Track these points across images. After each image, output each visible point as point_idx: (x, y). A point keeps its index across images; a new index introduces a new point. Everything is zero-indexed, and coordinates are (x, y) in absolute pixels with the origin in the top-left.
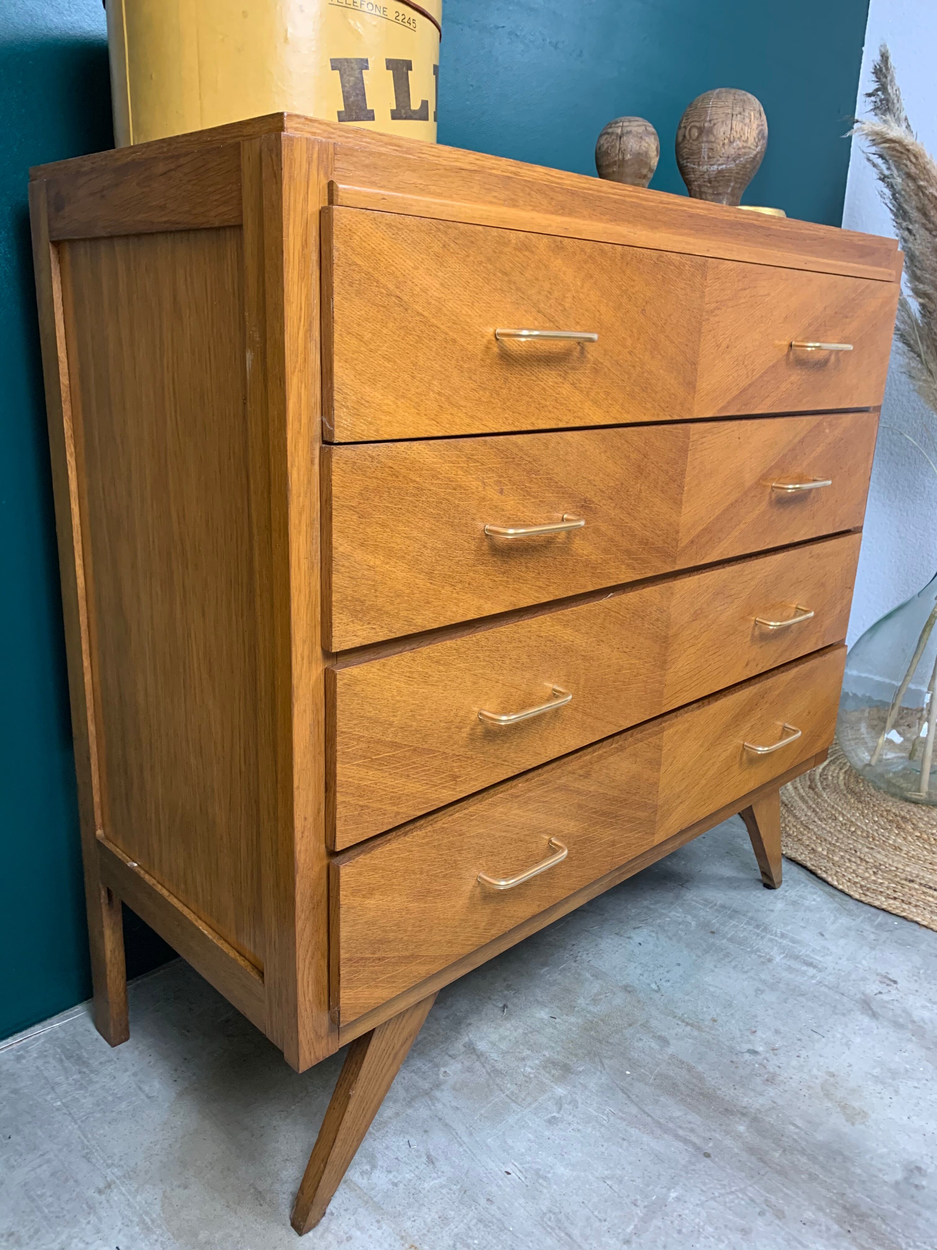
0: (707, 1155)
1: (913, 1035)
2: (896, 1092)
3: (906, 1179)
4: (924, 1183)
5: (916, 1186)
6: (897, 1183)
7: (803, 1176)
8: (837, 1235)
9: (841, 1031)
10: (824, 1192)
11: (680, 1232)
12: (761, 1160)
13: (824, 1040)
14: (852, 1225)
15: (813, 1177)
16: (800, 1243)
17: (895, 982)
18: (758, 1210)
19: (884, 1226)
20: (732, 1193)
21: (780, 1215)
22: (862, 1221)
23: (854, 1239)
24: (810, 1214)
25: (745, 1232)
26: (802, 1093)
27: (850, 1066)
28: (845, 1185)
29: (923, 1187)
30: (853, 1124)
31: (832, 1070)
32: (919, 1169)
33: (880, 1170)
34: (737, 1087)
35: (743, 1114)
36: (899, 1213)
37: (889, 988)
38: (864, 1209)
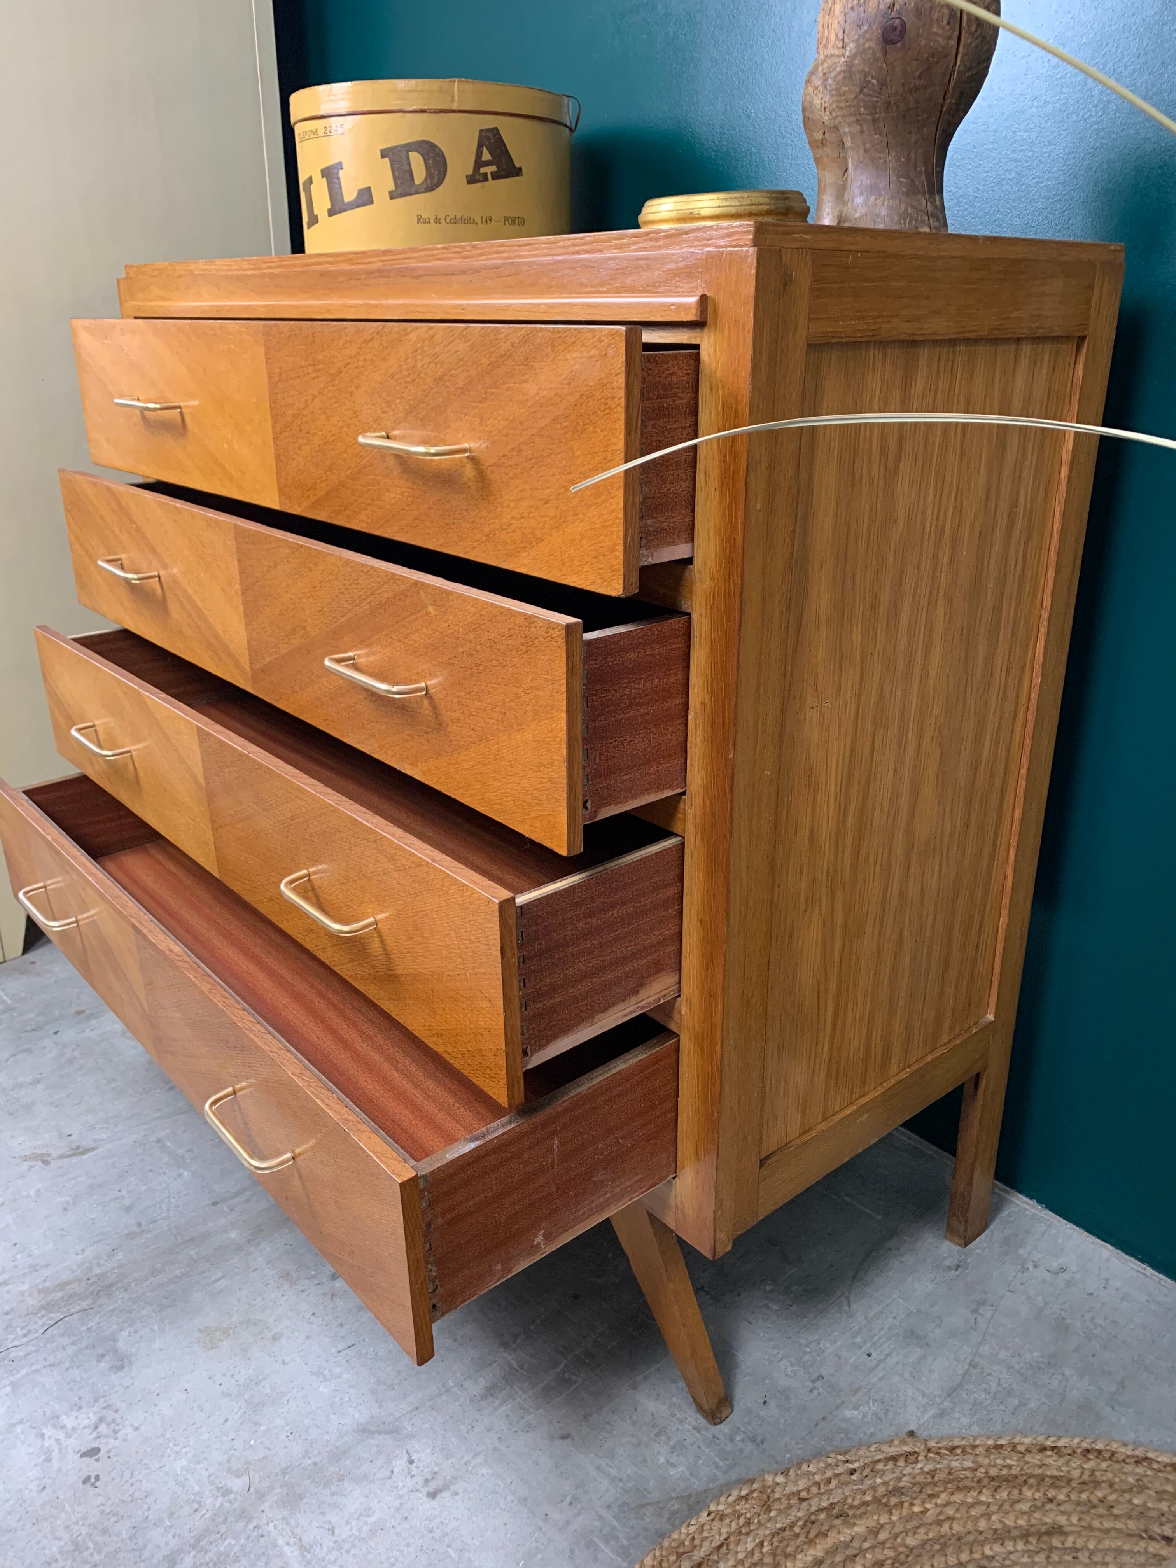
0: (215, 1204)
1: (315, 1464)
2: (225, 1395)
3: (116, 1351)
4: (103, 1364)
5: (103, 1356)
6: (115, 1340)
7: (159, 1265)
8: (90, 1269)
9: (345, 1376)
10: (136, 1275)
11: (151, 1171)
12: (192, 1239)
13: (334, 1350)
14: (93, 1284)
15: (154, 1272)
16: (98, 1241)
17: (433, 1495)
18: (143, 1223)
19: (78, 1308)
20: (168, 1211)
21: (131, 1236)
22: (92, 1293)
23: (79, 1280)
24: (120, 1257)
25: (128, 1209)
26: (259, 1299)
27: (283, 1363)
28: (134, 1296)
29: (98, 1361)
30: (200, 1330)
31: (283, 1341)
32: (121, 1368)
33: (136, 1332)
34: (288, 1247)
35: (249, 1241)
36: (85, 1328)
37: (420, 1480)
38: (103, 1300)
